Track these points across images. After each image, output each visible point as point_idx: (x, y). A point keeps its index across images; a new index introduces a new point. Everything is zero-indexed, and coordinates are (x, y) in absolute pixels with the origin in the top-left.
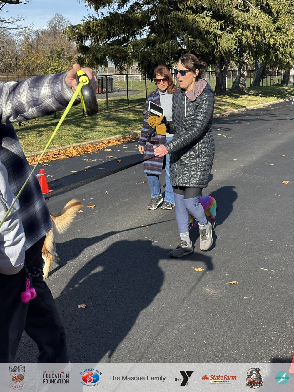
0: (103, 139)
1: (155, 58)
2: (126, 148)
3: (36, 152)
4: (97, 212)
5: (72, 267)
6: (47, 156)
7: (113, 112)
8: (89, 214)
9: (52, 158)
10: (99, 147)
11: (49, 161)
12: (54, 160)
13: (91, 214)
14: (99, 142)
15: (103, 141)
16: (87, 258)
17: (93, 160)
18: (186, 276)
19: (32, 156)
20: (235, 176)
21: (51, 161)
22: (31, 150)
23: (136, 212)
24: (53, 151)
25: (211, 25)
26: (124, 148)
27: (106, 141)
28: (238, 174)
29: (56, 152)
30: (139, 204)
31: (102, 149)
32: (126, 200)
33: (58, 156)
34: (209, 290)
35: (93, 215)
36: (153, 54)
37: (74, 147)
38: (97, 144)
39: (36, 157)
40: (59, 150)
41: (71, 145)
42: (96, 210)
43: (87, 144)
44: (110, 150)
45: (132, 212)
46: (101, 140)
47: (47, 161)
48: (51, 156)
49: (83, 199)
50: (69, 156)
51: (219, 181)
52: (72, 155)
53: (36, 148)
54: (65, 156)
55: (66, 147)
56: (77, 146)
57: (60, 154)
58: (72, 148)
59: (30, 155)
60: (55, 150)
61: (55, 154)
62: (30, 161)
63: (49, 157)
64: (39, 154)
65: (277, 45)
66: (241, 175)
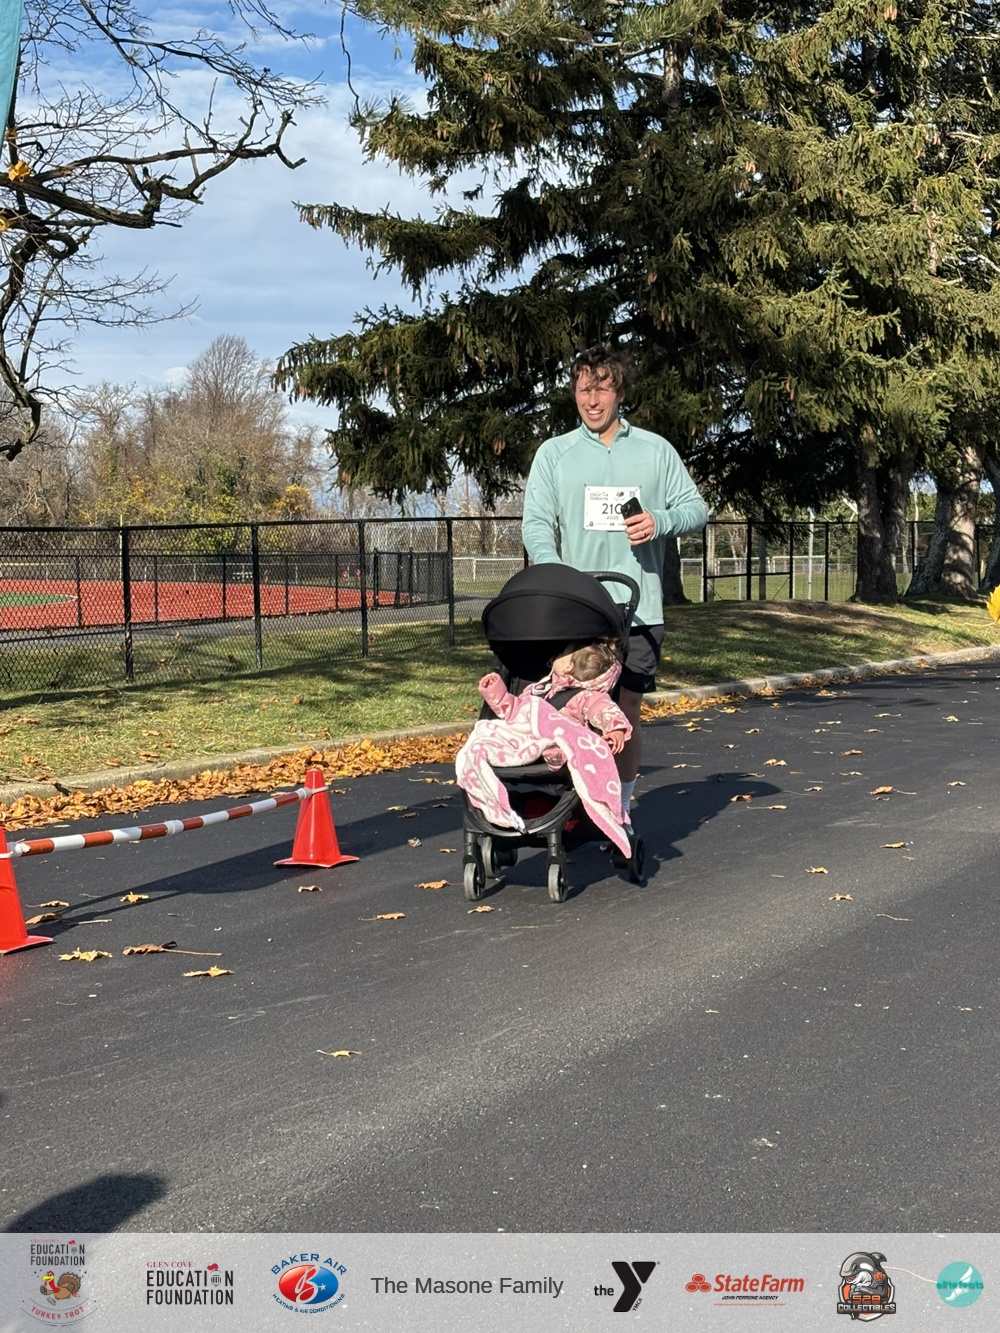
3: (237, 754)
22: (218, 748)
24: (298, 752)
37: (374, 743)
39: (237, 772)
40: (321, 750)
41: (363, 735)
43: (419, 734)
53: (232, 741)
54: (344, 772)
55: (347, 741)
56: (385, 740)
57: (326, 765)
58: (366, 745)
59: (216, 762)
60: (306, 750)
61: (309, 763)
62: (218, 785)
63: (285, 772)
64: (253, 760)
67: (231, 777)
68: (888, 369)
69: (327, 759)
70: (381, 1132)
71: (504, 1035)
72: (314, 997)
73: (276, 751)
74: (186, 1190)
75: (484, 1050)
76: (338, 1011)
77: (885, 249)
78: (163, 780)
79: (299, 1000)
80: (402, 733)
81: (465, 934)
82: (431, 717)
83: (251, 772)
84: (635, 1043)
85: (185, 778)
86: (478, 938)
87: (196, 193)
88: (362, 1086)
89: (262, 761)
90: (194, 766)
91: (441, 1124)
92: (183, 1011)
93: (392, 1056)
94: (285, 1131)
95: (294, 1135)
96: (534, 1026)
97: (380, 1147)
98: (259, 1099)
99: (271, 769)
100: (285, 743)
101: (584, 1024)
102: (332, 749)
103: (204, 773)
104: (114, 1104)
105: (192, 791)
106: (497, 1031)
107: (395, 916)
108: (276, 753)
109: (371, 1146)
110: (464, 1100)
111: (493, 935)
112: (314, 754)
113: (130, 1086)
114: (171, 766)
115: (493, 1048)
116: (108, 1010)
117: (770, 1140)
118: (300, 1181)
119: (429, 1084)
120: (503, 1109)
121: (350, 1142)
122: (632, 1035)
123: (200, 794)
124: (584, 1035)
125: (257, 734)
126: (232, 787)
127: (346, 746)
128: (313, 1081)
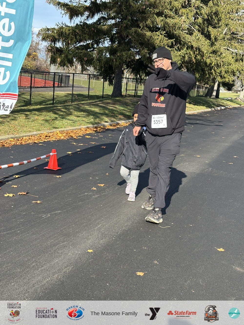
1: (115, 63)
2: (102, 136)
3: (31, 133)
4: (108, 190)
5: (112, 238)
6: (40, 137)
7: (81, 105)
8: (102, 192)
10: (79, 133)
11: (43, 142)
12: (46, 141)
13: (104, 192)
14: (78, 129)
15: (81, 128)
16: (121, 230)
17: (80, 144)
19: (28, 136)
20: (206, 170)
21: (44, 141)
22: (27, 131)
24: (44, 133)
25: (164, 42)
26: (100, 136)
27: (83, 129)
28: (208, 168)
29: (47, 134)
31: (82, 136)
33: (49, 137)
34: (238, 269)
35: (105, 193)
36: (114, 60)
37: (59, 131)
38: (77, 130)
39: (31, 137)
41: (57, 129)
42: (106, 189)
43: (69, 130)
44: (90, 137)
46: (79, 127)
47: (41, 141)
48: (43, 137)
49: (90, 178)
50: (57, 138)
51: (195, 173)
52: (59, 138)
53: (30, 129)
54: (54, 139)
58: (58, 132)
59: (26, 135)
60: (45, 132)
61: (46, 136)
65: (213, 65)
66: (210, 170)
67: (29, 139)
70: (80, 253)
71: (100, 226)
72: (59, 211)
73: (39, 132)
74: (42, 268)
75: (97, 231)
76: (65, 216)
78: (15, 139)
79: (56, 212)
80: (65, 129)
81: (88, 194)
82: (71, 125)
84: (127, 231)
85: (20, 138)
86: (91, 196)
88: (74, 239)
89: (36, 135)
90: (22, 135)
92: (32, 213)
93: (79, 231)
94: (60, 252)
95: (62, 253)
96: (106, 224)
97: (80, 258)
98: (53, 242)
100: (41, 131)
101: (116, 224)
102: (51, 133)
103: (24, 137)
106: (99, 225)
108: (39, 133)
110: (95, 246)
111: (93, 195)
113: (26, 235)
114: (17, 135)
115: (99, 230)
116: (16, 211)
117: (158, 262)
118: (65, 267)
119: (87, 240)
120: (103, 249)
121: (74, 256)
122: (126, 228)
123: (23, 143)
124: (116, 228)
125: (35, 128)
126: (30, 141)
127: (54, 132)
128: (63, 237)
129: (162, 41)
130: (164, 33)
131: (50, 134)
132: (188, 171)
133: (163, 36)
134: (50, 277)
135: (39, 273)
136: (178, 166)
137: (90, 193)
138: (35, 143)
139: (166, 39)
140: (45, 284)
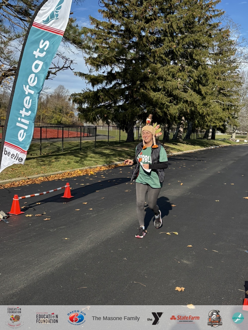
0: (97, 166)
3: (57, 172)
5: (98, 243)
8: (100, 212)
9: (67, 176)
12: (68, 177)
15: (97, 167)
16: (106, 238)
18: (170, 253)
19: (54, 174)
20: (186, 194)
23: (129, 212)
26: (111, 172)
27: (99, 167)
28: (188, 193)
30: (130, 208)
32: (121, 205)
34: (185, 262)
39: (57, 175)
40: (71, 171)
41: (78, 169)
45: (127, 212)
46: (96, 166)
47: (64, 178)
50: (77, 175)
51: (176, 196)
52: (79, 175)
53: (56, 169)
54: (75, 175)
55: (75, 170)
56: (82, 169)
57: (71, 174)
58: (78, 170)
59: (53, 173)
60: (68, 171)
61: (69, 174)
62: (53, 178)
63: (65, 175)
64: (59, 173)
65: (204, 114)
66: (189, 193)
67: (56, 176)
68: (170, 105)
69: (71, 173)
70: (71, 254)
72: (64, 227)
73: (63, 171)
74: (41, 265)
75: (88, 239)
76: (67, 230)
77: (171, 86)
78: (45, 177)
79: (61, 227)
80: (84, 168)
81: (88, 214)
82: (89, 165)
83: (59, 175)
84: (110, 238)
85: (48, 176)
86: (91, 215)
87: (56, 73)
88: (69, 246)
89: (61, 173)
90: (50, 174)
91: (79, 254)
92: (44, 229)
93: (74, 240)
94: (57, 254)
95: (58, 255)
96: (96, 235)
97: (70, 258)
98: (53, 247)
99: (62, 175)
100: (65, 170)
101: (103, 234)
104: (32, 247)
105: (49, 179)
106: (91, 235)
107: (79, 210)
108: (63, 172)
109: (69, 257)
110: (83, 249)
111: (93, 215)
112: (70, 172)
113: (35, 244)
114: (46, 174)
116: (32, 228)
117: (126, 259)
118: (58, 264)
119: (79, 245)
120: (89, 251)
121: (66, 256)
122: (110, 237)
123: (50, 179)
124: (103, 236)
125: (60, 168)
126: (56, 178)
127: (75, 171)
128: (62, 244)
129: (163, 99)
130: (164, 93)
131: (72, 172)
132: (172, 195)
133: (164, 95)
134: (45, 270)
135: (38, 268)
136: (165, 192)
137: (91, 213)
138: (59, 179)
139: (166, 97)
140: (40, 275)
